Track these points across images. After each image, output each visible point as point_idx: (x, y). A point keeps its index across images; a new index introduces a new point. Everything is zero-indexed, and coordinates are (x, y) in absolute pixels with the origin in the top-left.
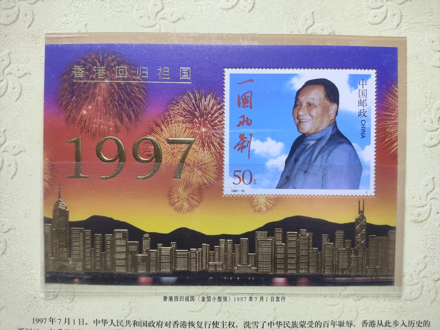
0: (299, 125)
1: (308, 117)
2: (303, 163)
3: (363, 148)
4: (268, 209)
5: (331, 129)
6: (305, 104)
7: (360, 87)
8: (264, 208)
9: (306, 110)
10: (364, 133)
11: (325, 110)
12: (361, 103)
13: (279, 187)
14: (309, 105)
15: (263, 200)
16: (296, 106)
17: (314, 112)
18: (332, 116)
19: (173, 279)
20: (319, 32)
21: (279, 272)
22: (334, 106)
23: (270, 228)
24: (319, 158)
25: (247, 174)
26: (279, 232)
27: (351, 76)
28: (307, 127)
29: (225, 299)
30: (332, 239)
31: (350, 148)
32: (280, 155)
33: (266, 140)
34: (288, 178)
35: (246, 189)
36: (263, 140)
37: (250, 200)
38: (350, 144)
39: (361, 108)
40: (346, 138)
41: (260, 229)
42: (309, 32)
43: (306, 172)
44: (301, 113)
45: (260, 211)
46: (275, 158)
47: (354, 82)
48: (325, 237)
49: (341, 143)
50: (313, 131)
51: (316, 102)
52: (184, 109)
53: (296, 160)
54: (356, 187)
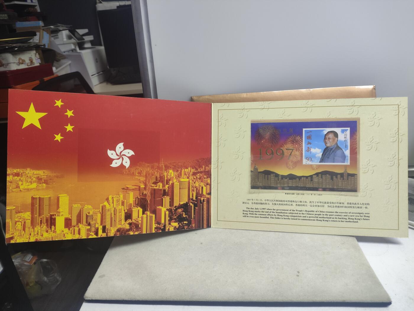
0: (326, 143)
1: (328, 142)
2: (327, 155)
3: (346, 151)
4: (317, 169)
5: (336, 145)
6: (327, 138)
7: (345, 133)
8: (315, 169)
9: (328, 140)
10: (346, 146)
11: (334, 140)
12: (345, 138)
13: (320, 162)
14: (329, 138)
15: (315, 166)
16: (325, 139)
17: (331, 140)
18: (336, 142)
19: (288, 188)
20: (332, 117)
21: (320, 187)
22: (337, 139)
23: (317, 174)
24: (332, 154)
25: (310, 159)
26: (320, 175)
27: (342, 130)
28: (328, 145)
29: (304, 194)
30: (337, 177)
31: (341, 151)
32: (320, 153)
33: (316, 149)
34: (323, 160)
35: (309, 163)
36: (315, 149)
37: (311, 166)
38: (342, 150)
39: (345, 139)
40: (340, 148)
41: (314, 174)
42: (329, 117)
43: (328, 158)
44: (326, 141)
45: (314, 169)
46: (318, 154)
47: (343, 131)
48: (334, 177)
49: (339, 149)
50: (330, 146)
51: (331, 138)
52: (291, 140)
53: (325, 154)
54: (344, 162)
